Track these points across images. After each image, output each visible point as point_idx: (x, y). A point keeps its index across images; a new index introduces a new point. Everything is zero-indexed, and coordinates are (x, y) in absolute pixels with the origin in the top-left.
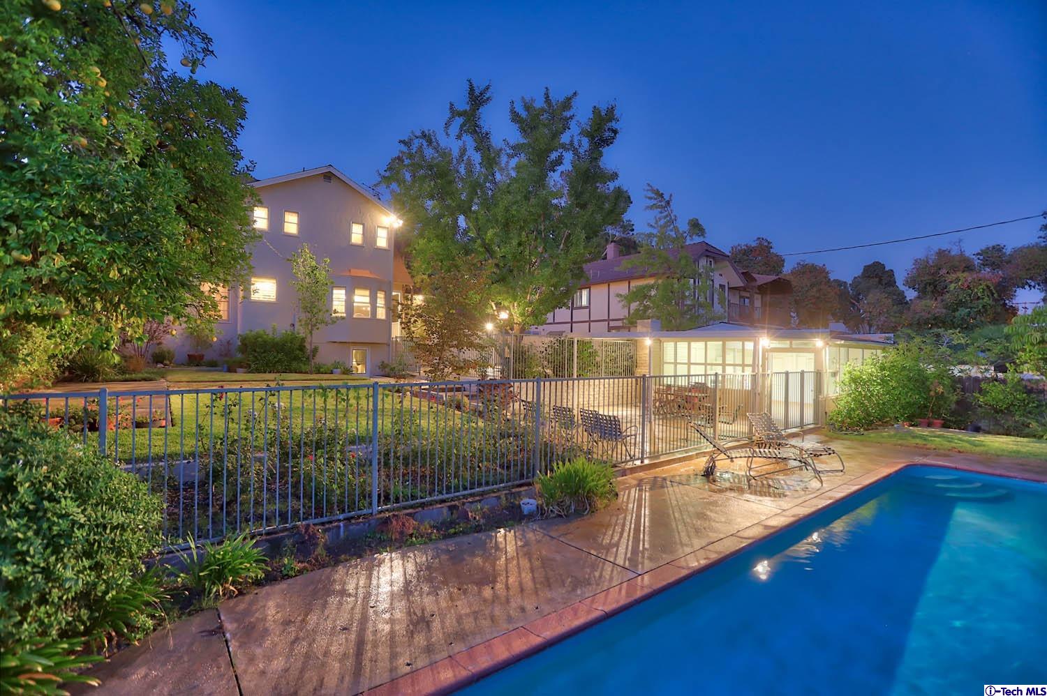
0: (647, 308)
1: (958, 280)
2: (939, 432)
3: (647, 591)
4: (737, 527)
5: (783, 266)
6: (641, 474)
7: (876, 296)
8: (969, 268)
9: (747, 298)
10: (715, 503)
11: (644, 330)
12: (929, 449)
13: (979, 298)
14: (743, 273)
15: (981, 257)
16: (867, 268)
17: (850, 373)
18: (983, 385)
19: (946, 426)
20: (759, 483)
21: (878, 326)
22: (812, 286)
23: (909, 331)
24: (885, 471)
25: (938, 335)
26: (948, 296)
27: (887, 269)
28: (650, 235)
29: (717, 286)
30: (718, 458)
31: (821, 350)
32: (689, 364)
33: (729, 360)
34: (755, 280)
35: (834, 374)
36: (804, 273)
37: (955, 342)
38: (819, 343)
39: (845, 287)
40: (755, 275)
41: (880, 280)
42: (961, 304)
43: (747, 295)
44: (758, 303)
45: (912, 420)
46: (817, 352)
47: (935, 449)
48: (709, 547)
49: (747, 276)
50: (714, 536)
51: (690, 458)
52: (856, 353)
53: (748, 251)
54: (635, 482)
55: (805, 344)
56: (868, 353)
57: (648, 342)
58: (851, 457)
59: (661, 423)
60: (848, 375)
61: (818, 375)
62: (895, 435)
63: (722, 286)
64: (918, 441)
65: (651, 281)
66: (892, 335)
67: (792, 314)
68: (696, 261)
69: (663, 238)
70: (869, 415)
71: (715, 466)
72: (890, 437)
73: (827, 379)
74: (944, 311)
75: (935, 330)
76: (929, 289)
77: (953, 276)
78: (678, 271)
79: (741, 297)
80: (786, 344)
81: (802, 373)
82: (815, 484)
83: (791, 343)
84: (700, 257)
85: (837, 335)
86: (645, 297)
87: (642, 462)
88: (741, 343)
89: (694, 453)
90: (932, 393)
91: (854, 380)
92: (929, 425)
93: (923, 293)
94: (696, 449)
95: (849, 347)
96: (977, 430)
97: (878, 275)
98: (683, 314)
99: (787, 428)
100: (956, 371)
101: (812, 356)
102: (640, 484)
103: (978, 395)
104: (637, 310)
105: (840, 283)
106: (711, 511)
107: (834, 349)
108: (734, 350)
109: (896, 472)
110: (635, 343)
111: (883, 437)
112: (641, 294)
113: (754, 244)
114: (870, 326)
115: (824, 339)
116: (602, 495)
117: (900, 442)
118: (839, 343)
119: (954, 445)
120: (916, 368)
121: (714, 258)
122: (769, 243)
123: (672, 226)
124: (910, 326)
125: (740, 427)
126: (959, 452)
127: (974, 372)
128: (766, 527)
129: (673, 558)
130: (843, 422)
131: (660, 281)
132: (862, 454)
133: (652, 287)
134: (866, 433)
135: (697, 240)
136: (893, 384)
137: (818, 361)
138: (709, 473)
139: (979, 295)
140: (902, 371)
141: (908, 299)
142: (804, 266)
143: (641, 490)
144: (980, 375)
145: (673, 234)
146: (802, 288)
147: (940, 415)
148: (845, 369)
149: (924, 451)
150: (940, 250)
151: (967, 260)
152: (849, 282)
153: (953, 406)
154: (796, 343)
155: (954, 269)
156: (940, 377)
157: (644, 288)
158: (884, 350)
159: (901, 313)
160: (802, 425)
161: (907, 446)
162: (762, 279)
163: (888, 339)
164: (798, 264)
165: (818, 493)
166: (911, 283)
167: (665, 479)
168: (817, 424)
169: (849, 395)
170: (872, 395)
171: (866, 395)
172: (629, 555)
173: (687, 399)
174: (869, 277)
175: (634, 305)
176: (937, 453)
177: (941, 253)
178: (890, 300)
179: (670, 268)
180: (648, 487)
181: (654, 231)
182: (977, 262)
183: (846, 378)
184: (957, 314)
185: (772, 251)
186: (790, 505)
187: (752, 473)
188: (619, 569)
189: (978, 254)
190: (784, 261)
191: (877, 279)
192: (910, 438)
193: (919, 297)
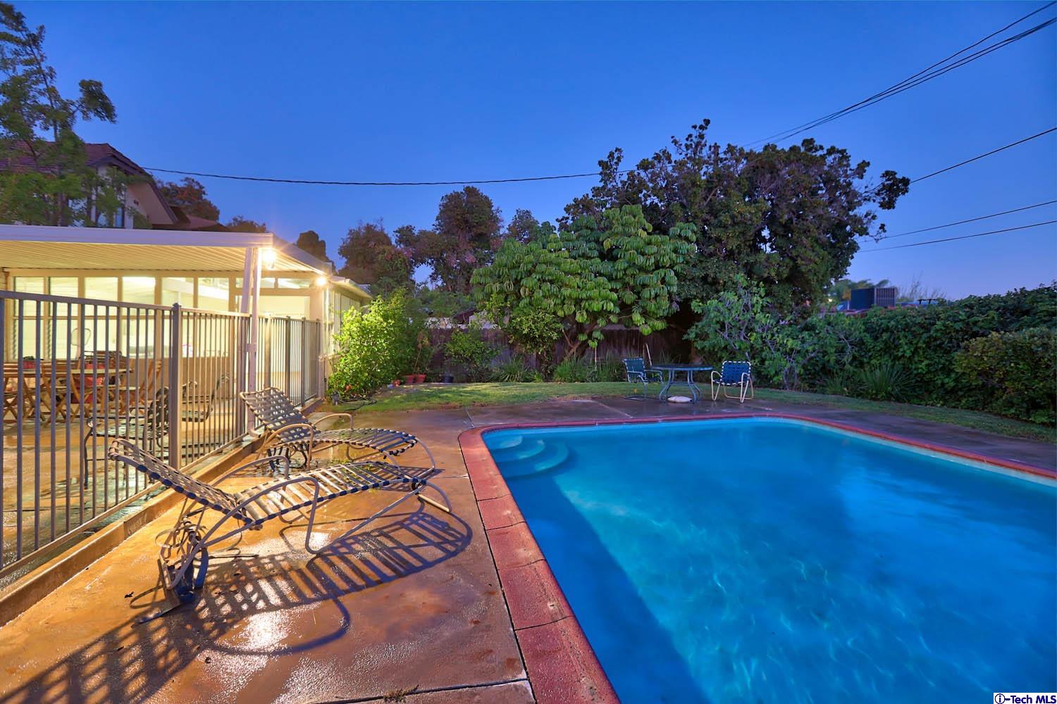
1: (383, 251)
13: (397, 269)
15: (399, 235)
16: (302, 236)
26: (376, 265)
53: (173, 192)
76: (360, 258)
77: (378, 249)
97: (311, 243)
113: (181, 185)
122: (201, 187)
139: (399, 266)
150: (368, 224)
151: (387, 236)
155: (379, 242)
164: (235, 219)
177: (369, 228)
182: (395, 239)
185: (204, 197)
189: (395, 232)
190: (220, 211)
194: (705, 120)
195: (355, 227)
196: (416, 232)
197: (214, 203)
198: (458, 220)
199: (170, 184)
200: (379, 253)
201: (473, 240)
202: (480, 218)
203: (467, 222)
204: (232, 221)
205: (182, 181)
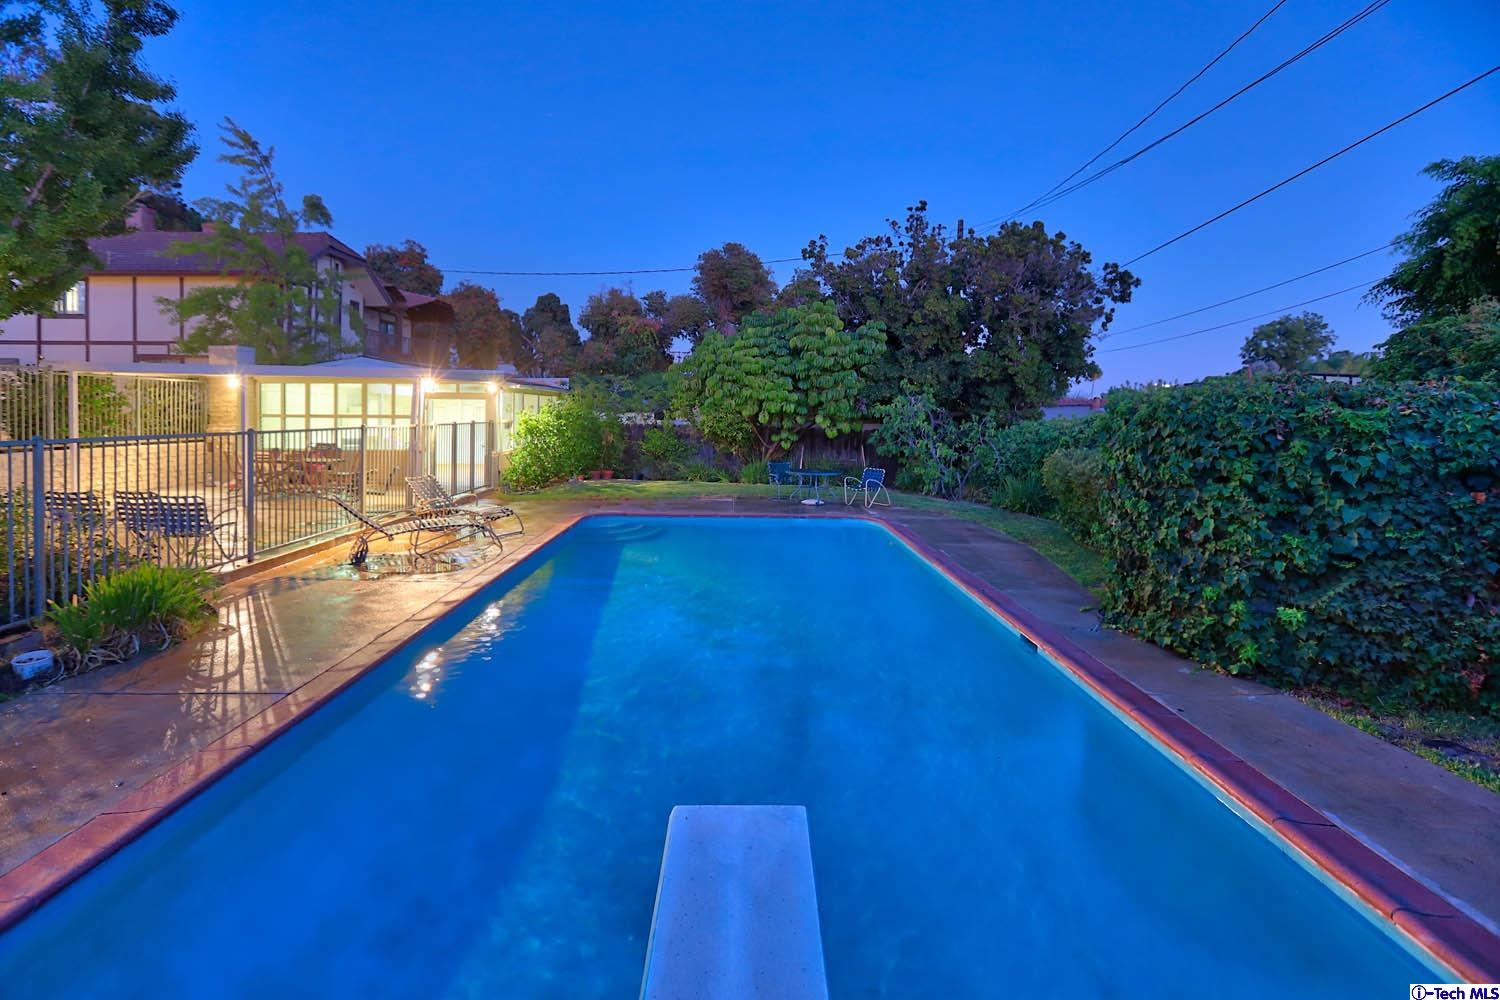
0: (222, 327)
1: (627, 323)
2: (609, 483)
3: (304, 708)
4: (408, 611)
5: (441, 285)
6: (251, 578)
7: (550, 333)
8: (637, 312)
9: (391, 323)
10: (375, 593)
11: (224, 362)
12: (601, 500)
13: (644, 344)
14: (387, 288)
15: (647, 302)
16: (541, 300)
17: (526, 422)
18: (646, 433)
19: (615, 477)
20: (429, 559)
21: (551, 369)
22: (479, 314)
23: (584, 376)
24: (563, 527)
25: (609, 381)
26: (617, 340)
27: (562, 303)
29: (346, 301)
30: (371, 538)
31: (495, 395)
32: (308, 416)
33: (372, 409)
34: (403, 299)
35: (508, 426)
36: (468, 297)
37: (623, 389)
38: (492, 386)
39: (517, 320)
40: (405, 294)
41: (555, 316)
42: (629, 349)
43: (393, 319)
44: (407, 332)
45: (586, 472)
46: (488, 398)
47: (606, 499)
48: (380, 640)
49: (392, 292)
50: (383, 627)
51: (326, 546)
52: (531, 399)
53: (393, 257)
54: (243, 591)
55: (476, 388)
56: (544, 400)
57: (232, 383)
58: (528, 517)
59: (266, 506)
60: (524, 426)
61: (491, 426)
62: (570, 491)
63: (354, 304)
64: (592, 493)
65: (232, 284)
66: (567, 380)
67: (451, 350)
68: (314, 260)
70: (545, 470)
71: (367, 550)
72: (566, 491)
73: (501, 432)
74: (615, 356)
75: (607, 376)
76: (602, 330)
77: (623, 319)
78: (283, 273)
79: (381, 321)
80: (452, 388)
81: (473, 424)
82: (494, 550)
83: (458, 389)
84: (320, 255)
85: (510, 379)
86: (219, 308)
87: (249, 561)
88: (390, 386)
89: (332, 539)
90: (604, 443)
91: (530, 431)
92: (601, 477)
93: (595, 333)
94: (333, 533)
95: (525, 392)
96: (641, 478)
97: (551, 309)
98: (292, 340)
99: (455, 492)
100: (624, 419)
101: (482, 403)
102: (252, 591)
103: (641, 442)
104: (202, 331)
105: (511, 315)
106: (373, 602)
107: (507, 394)
108: (379, 395)
109: (574, 525)
110: (203, 386)
111: (559, 494)
112: (209, 303)
113: (402, 248)
114: (543, 370)
115: (500, 381)
116: (192, 615)
117: (576, 496)
118: (514, 387)
119: (621, 493)
120: (590, 416)
121: (342, 260)
122: (423, 250)
124: (583, 370)
125: (395, 499)
126: (627, 499)
127: (640, 420)
128: (447, 603)
129: (334, 663)
130: (518, 481)
131: (248, 285)
132: (540, 513)
133: (234, 293)
134: (542, 491)
135: (316, 228)
136: (569, 434)
137: (490, 410)
138: (358, 561)
139: (645, 340)
140: (577, 419)
141: (582, 340)
142: (469, 288)
143: (256, 599)
144: (643, 423)
146: (466, 317)
147: (610, 465)
148: (520, 418)
149: (597, 502)
150: (613, 289)
151: (635, 303)
152: (522, 314)
153: (621, 455)
154: (465, 387)
155: (624, 311)
156: (610, 425)
157: (218, 293)
158: (559, 396)
159: (576, 356)
160: (472, 489)
161: (583, 500)
162: (414, 299)
163: (563, 384)
164: (462, 284)
165: (499, 558)
166: (585, 322)
167: (292, 579)
168: (490, 486)
169: (524, 449)
170: (548, 447)
171: (542, 447)
172: (263, 676)
173: (310, 468)
174: (543, 310)
175: (195, 322)
176: (609, 503)
177: (614, 293)
178: (564, 340)
179: (268, 267)
180: (266, 593)
182: (644, 307)
183: (522, 429)
184: (626, 359)
185: (426, 261)
186: (470, 576)
187: (418, 551)
188: (253, 697)
189: (645, 298)
190: (442, 277)
191: (551, 315)
192: (584, 491)
193: (592, 339)
194: (921, 202)
195: (596, 293)
196: (668, 299)
197: (438, 267)
198: (715, 285)
199: (390, 248)
200: (622, 325)
201: (735, 308)
202: (741, 283)
203: (725, 287)
204: (458, 286)
205: (402, 244)
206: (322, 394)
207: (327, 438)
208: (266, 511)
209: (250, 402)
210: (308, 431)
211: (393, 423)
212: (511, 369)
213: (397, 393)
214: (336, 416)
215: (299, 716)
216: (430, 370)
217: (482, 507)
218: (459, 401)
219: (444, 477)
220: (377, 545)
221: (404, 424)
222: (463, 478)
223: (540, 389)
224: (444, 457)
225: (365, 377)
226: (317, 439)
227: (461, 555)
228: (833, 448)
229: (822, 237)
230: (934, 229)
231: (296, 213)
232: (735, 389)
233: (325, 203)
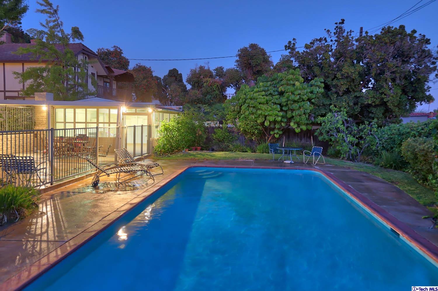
0: (40, 85)
1: (207, 81)
2: (199, 152)
3: (73, 248)
4: (116, 207)
5: (129, 65)
6: (52, 192)
7: (174, 86)
8: (211, 76)
9: (108, 82)
10: (102, 199)
11: (41, 99)
12: (196, 160)
13: (214, 91)
14: (106, 67)
15: (216, 72)
16: (170, 71)
17: (164, 126)
18: (215, 130)
19: (202, 150)
20: (124, 185)
21: (175, 102)
22: (144, 78)
23: (189, 105)
24: (180, 171)
25: (199, 107)
26: (203, 89)
27: (179, 73)
28: (41, 32)
29: (90, 73)
30: (100, 175)
31: (151, 114)
32: (75, 123)
33: (101, 120)
34: (113, 72)
35: (157, 127)
36: (140, 71)
37: (206, 111)
38: (150, 110)
39: (160, 80)
40: (113, 69)
41: (176, 78)
42: (208, 93)
43: (109, 81)
44: (114, 86)
45: (190, 148)
46: (148, 115)
47: (198, 160)
48: (105, 219)
49: (108, 69)
50: (105, 214)
51: (82, 178)
52: (166, 115)
53: (108, 54)
54: (48, 197)
55: (143, 111)
56: (172, 116)
57: (44, 108)
58: (166, 167)
59: (58, 161)
60: (163, 127)
61: (150, 127)
62: (183, 156)
63: (93, 74)
64: (192, 157)
65: (43, 66)
66: (182, 107)
67: (133, 94)
68: (76, 55)
69: (52, 36)
70: (172, 146)
71: (99, 181)
72: (181, 156)
73: (154, 129)
74: (202, 96)
75: (199, 105)
76: (196, 85)
77: (205, 79)
78: (64, 61)
79: (104, 82)
80: (133, 110)
81: (142, 126)
82: (150, 181)
83: (136, 111)
84: (79, 53)
85: (157, 106)
86: (38, 76)
87: (51, 184)
88: (108, 110)
89: (85, 175)
90: (197, 135)
91: (166, 129)
92: (196, 150)
93: (193, 86)
94: (85, 173)
95: (164, 112)
96: (213, 150)
97: (174, 75)
98: (68, 90)
99: (135, 156)
100: (206, 124)
101: (146, 117)
102: (52, 197)
103: (213, 134)
104: (32, 86)
105: (158, 78)
106: (101, 203)
107: (157, 113)
108: (104, 114)
109: (184, 171)
110: (32, 110)
111: (178, 157)
112: (35, 74)
113: (112, 49)
114: (171, 102)
115: (153, 108)
116: (28, 207)
117: (185, 158)
118: (159, 110)
119: (205, 157)
120: (191, 123)
121: (88, 55)
122: (121, 50)
123: (59, 29)
124: (188, 102)
125: (110, 158)
126: (207, 160)
127: (212, 125)
128: (131, 204)
129: (84, 229)
130: (161, 151)
131: (50, 66)
132: (170, 165)
133: (44, 70)
134: (171, 156)
135: (77, 41)
136: (182, 131)
137: (149, 120)
138: (95, 185)
139: (215, 89)
140: (186, 124)
141: (188, 89)
142: (140, 67)
143: (54, 201)
144: (214, 126)
145: (60, 35)
146: (139, 79)
147: (200, 145)
148: (162, 124)
149: (194, 161)
150: (201, 66)
151: (210, 72)
152: (162, 78)
153: (205, 140)
154: (139, 110)
155: (206, 76)
156: (200, 126)
157: (38, 70)
158: (178, 114)
159: (185, 96)
160: (142, 154)
161: (188, 160)
162: (117, 72)
163: (180, 108)
164: (137, 65)
165: (153, 185)
166: (189, 81)
167: (69, 192)
168: (149, 153)
169: (163, 137)
170: (174, 137)
171: (171, 137)
172: (56, 234)
173: (76, 145)
174: (171, 76)
175: (29, 82)
176: (199, 161)
177: (201, 68)
178: (180, 89)
179: (58, 59)
180: (58, 198)
181: (46, 30)
182: (214, 74)
183: (162, 128)
184: (207, 97)
185: (122, 55)
186: (141, 193)
187: (120, 181)
188: (52, 243)
189: (215, 70)
190: (129, 62)
191: (175, 78)
192: (189, 156)
193: (192, 89)
195: (193, 68)
196: (225, 70)
197: (127, 57)
198: (245, 63)
199: (107, 50)
200: (205, 82)
201: (254, 74)
202: (257, 62)
203: (250, 64)
204: (136, 66)
205: (112, 47)
206: (80, 113)
207: (83, 132)
208: (58, 163)
209: (51, 116)
210: (75, 129)
211: (109, 126)
212: (158, 102)
213: (111, 113)
214: (86, 123)
215: (71, 251)
216: (124, 103)
217: (146, 162)
218: (136, 116)
219: (130, 149)
220: (103, 178)
221: (114, 126)
222: (138, 150)
223: (170, 111)
224: (130, 140)
225: (98, 106)
226: (78, 132)
227: (137, 183)
228: (298, 137)
229: (294, 39)
230: (348, 32)
231: (69, 35)
232: (254, 111)
233: (80, 30)
